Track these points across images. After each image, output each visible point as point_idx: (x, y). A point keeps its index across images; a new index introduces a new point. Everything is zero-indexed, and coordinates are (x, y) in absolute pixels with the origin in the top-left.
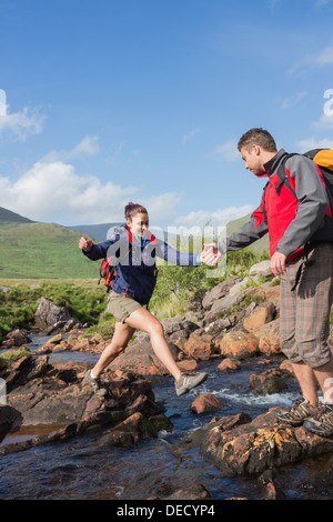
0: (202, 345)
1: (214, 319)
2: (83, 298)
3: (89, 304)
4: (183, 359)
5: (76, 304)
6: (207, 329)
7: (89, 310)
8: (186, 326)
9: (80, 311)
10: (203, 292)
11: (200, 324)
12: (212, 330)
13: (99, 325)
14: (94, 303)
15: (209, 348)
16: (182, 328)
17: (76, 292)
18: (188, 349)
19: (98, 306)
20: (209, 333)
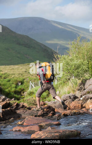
0: (78, 105)
1: (85, 94)
2: (9, 81)
3: (14, 85)
4: (69, 110)
5: (4, 85)
6: (81, 99)
7: (13, 90)
8: (72, 97)
9: (7, 90)
10: (86, 80)
11: (79, 96)
12: (84, 99)
13: (25, 99)
14: (17, 84)
15: (80, 106)
16: (70, 98)
17: (3, 76)
18: (71, 106)
19: (20, 87)
20: (82, 100)
